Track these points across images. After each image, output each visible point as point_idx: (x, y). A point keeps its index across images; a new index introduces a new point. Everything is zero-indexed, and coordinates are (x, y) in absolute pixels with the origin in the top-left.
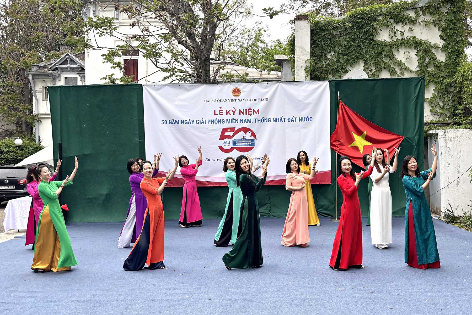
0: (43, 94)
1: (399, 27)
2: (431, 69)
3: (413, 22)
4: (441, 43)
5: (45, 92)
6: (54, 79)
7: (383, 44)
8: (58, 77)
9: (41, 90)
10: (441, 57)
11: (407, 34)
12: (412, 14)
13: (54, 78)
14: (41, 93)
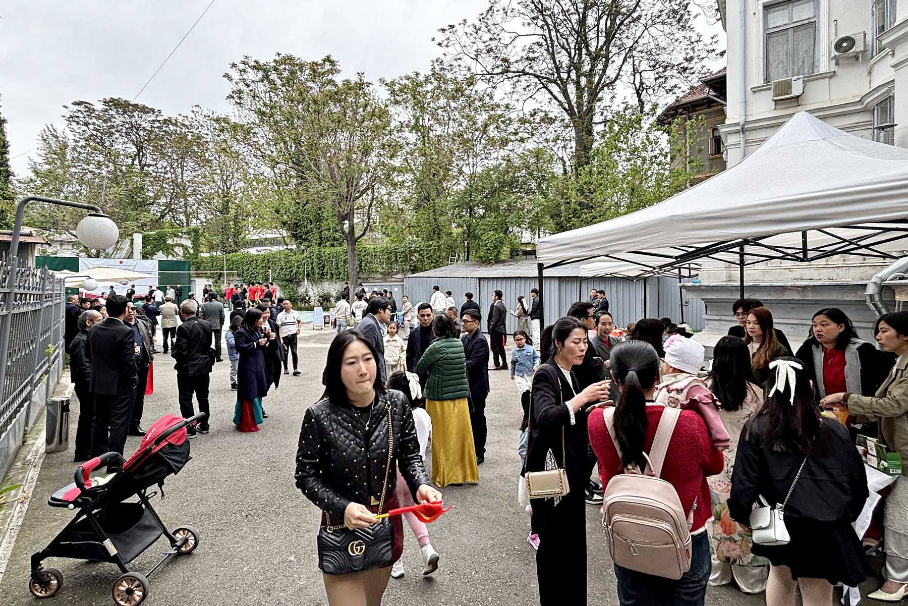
1: (175, 239)
2: (188, 255)
3: (181, 237)
4: (191, 246)
7: (170, 245)
10: (191, 251)
11: (179, 242)
12: (180, 234)
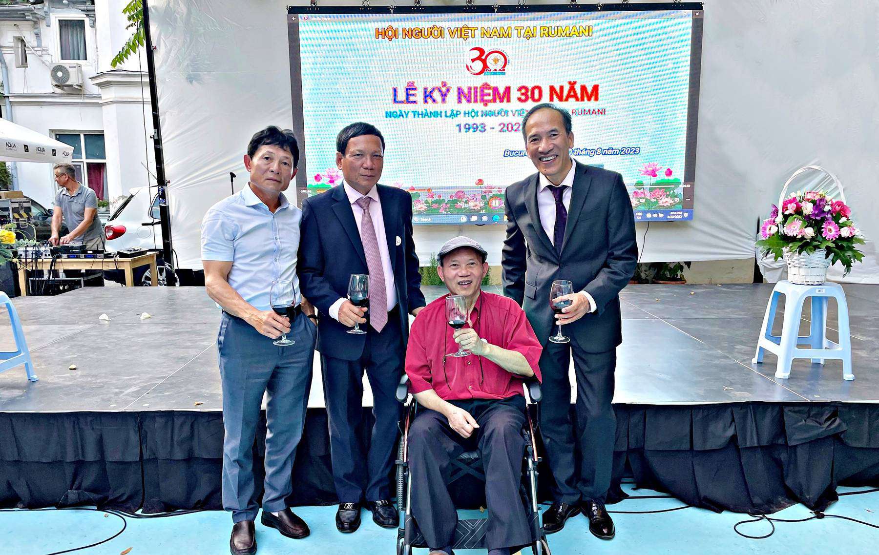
0: (16, 54)
5: (20, 50)
6: (35, 23)
8: (44, 18)
9: (12, 45)
13: (35, 20)
14: (13, 52)
